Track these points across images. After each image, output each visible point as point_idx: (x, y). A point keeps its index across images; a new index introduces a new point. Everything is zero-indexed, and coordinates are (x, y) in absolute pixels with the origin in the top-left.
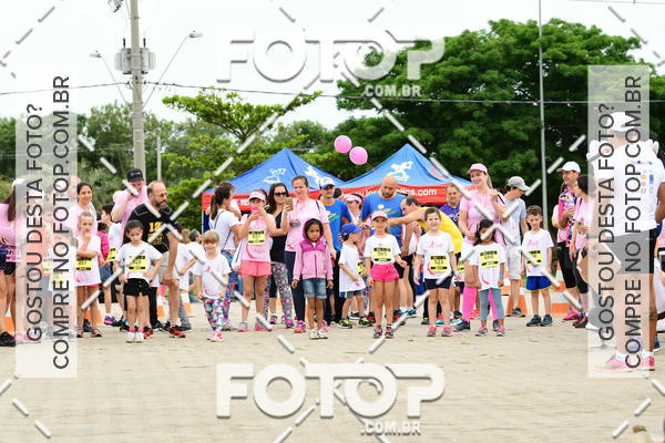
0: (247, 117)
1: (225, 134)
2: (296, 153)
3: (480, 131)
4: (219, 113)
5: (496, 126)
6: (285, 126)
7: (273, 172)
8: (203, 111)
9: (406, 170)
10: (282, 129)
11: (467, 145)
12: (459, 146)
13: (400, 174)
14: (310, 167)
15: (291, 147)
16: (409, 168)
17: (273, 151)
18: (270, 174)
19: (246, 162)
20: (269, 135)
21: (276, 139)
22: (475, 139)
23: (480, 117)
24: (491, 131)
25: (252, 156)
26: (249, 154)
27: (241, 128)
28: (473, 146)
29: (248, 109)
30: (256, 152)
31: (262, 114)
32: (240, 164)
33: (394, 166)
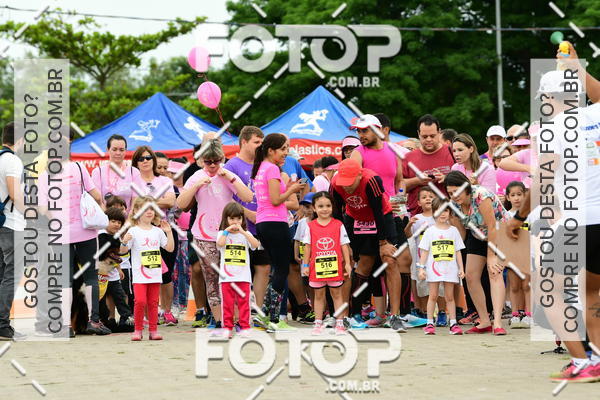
0: (107, 50)
1: (79, 73)
2: (175, 99)
3: (417, 68)
4: (69, 45)
5: (437, 61)
6: (159, 62)
7: (143, 125)
8: (47, 43)
9: (319, 121)
10: (153, 66)
11: (400, 87)
12: (389, 88)
13: (311, 127)
14: (191, 119)
15: (166, 91)
16: (323, 118)
17: (142, 96)
18: (138, 128)
19: (106, 111)
20: (137, 74)
21: (147, 80)
22: (409, 79)
23: (417, 50)
24: (431, 68)
25: (113, 103)
26: (109, 100)
27: (98, 65)
28: (406, 88)
29: (107, 40)
30: (118, 98)
31: (127, 47)
32: (99, 113)
33: (303, 116)
